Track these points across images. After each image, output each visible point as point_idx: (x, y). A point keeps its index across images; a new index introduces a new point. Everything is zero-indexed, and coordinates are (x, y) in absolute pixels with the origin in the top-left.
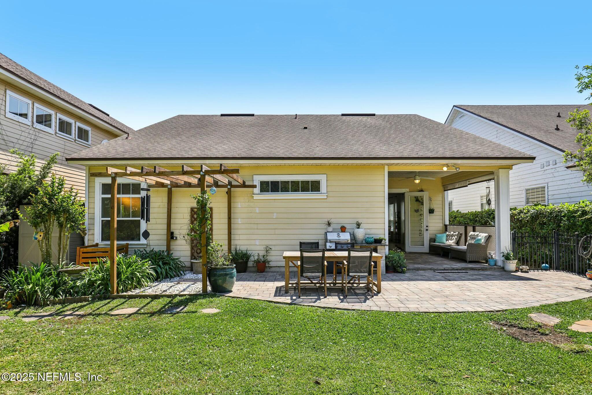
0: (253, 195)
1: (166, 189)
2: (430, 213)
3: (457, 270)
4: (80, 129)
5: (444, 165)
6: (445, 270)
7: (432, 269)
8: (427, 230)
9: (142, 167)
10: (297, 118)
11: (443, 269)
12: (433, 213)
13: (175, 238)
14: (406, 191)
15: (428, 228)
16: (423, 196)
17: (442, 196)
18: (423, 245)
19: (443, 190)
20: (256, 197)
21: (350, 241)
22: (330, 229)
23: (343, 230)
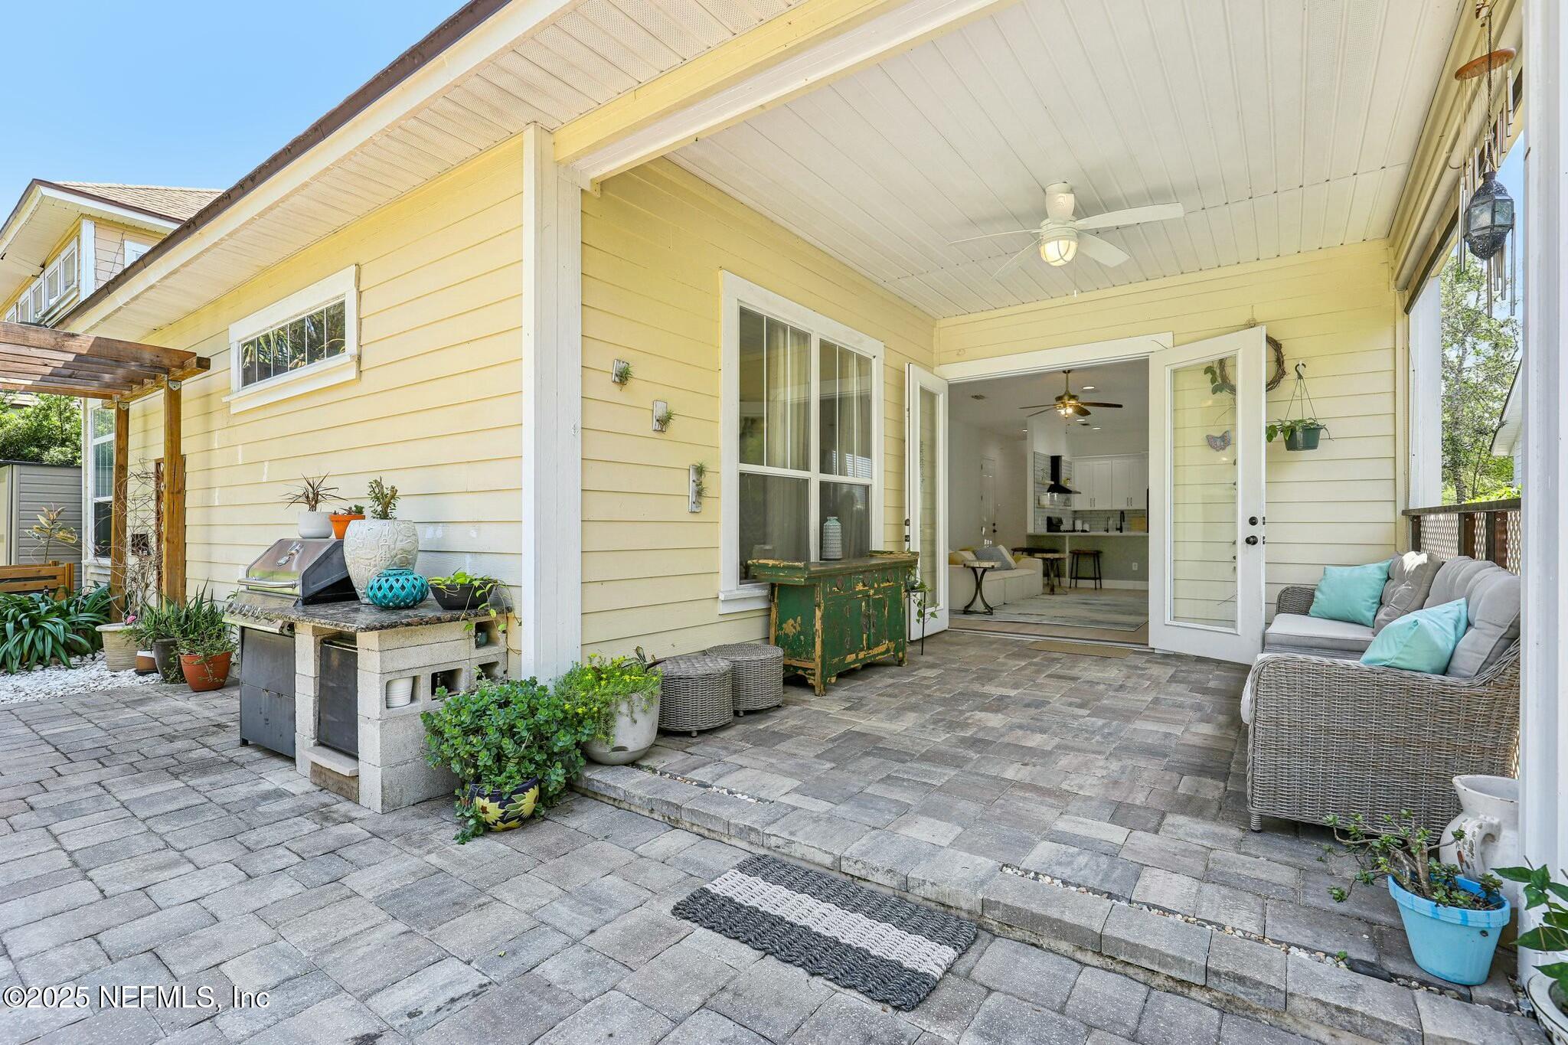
8: (1252, 541)
12: (1312, 445)
14: (1156, 347)
15: (1257, 531)
16: (1234, 357)
17: (1390, 345)
18: (1232, 622)
19: (1400, 310)
20: (233, 406)
21: (298, 589)
22: (309, 523)
23: (340, 528)
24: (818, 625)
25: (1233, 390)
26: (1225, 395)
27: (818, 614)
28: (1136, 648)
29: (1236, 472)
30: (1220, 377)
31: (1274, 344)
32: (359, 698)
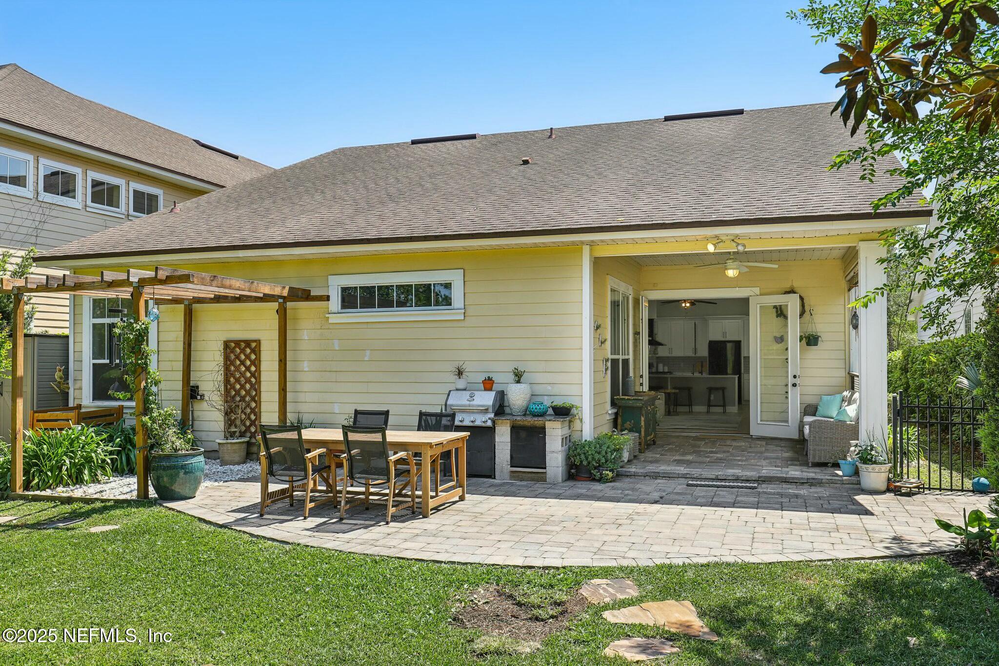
0: (327, 316)
1: (181, 307)
2: (808, 344)
3: (747, 481)
4: (138, 195)
5: (707, 239)
6: (717, 479)
7: (688, 476)
8: (794, 385)
9: (157, 268)
10: (554, 136)
11: (714, 477)
12: (816, 344)
13: (199, 397)
14: (752, 294)
15: (797, 381)
16: (787, 306)
17: (843, 303)
18: (787, 421)
19: (846, 290)
20: (333, 319)
21: (491, 410)
22: (461, 384)
23: (488, 386)
24: (643, 423)
25: (786, 317)
26: (781, 319)
27: (643, 419)
28: (745, 436)
29: (788, 353)
30: (780, 312)
31: (802, 298)
32: (547, 445)
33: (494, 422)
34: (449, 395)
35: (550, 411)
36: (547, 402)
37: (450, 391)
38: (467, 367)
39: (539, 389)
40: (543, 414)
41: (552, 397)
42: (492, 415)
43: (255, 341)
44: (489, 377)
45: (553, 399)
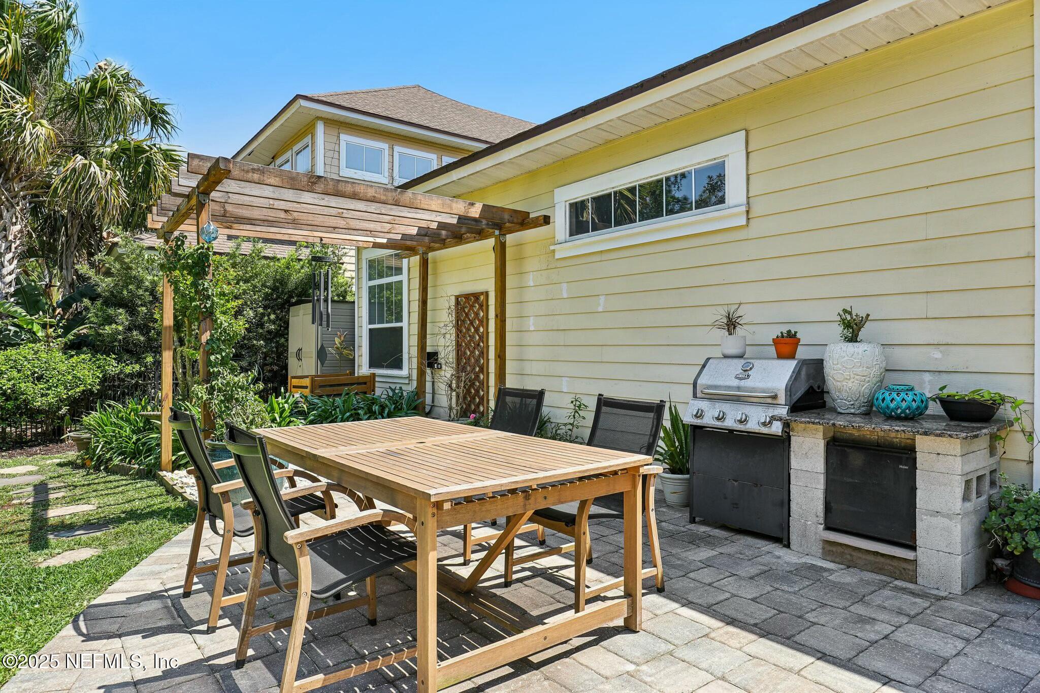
13: (436, 366)
20: (562, 252)
21: (782, 399)
22: (732, 345)
23: (786, 349)
32: (919, 494)
33: (787, 425)
34: (704, 366)
35: (935, 409)
36: (928, 387)
37: (708, 359)
38: (747, 314)
39: (905, 358)
40: (913, 416)
41: (944, 376)
42: (783, 411)
43: (482, 293)
44: (789, 331)
45: (944, 379)
